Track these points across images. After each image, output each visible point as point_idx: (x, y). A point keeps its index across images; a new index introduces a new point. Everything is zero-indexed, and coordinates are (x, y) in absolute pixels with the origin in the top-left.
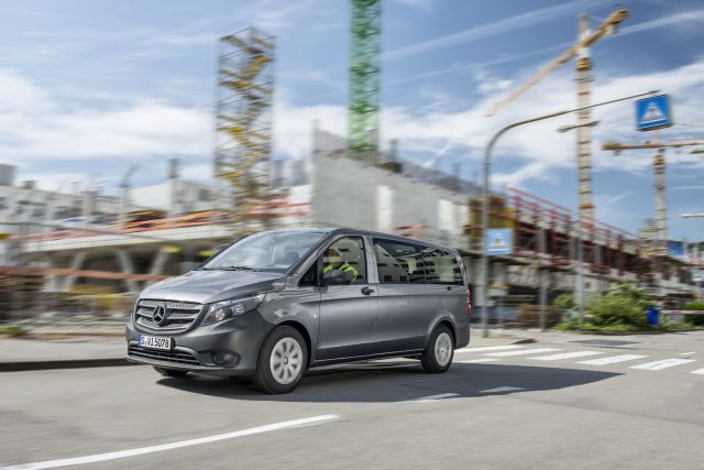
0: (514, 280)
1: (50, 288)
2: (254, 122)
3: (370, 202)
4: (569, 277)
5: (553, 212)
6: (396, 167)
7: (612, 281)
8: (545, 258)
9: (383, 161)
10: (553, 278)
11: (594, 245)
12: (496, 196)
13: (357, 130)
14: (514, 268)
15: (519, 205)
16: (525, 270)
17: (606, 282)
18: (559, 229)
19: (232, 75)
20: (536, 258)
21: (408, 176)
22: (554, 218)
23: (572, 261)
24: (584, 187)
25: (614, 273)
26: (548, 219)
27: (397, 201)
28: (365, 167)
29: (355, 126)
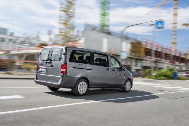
0: (144, 65)
1: (17, 64)
2: (69, 21)
3: (101, 43)
4: (162, 64)
5: (157, 45)
6: (109, 33)
7: (177, 65)
8: (154, 59)
9: (105, 32)
10: (156, 64)
11: (171, 55)
12: (139, 41)
13: (103, 21)
14: (144, 61)
15: (146, 44)
16: (147, 62)
17: (174, 66)
18: (159, 50)
19: (64, 8)
20: (151, 59)
21: (112, 35)
22: (158, 47)
23: (163, 59)
24: (174, 37)
25: (177, 63)
26: (156, 47)
27: (109, 43)
28: (100, 33)
29: (102, 19)
